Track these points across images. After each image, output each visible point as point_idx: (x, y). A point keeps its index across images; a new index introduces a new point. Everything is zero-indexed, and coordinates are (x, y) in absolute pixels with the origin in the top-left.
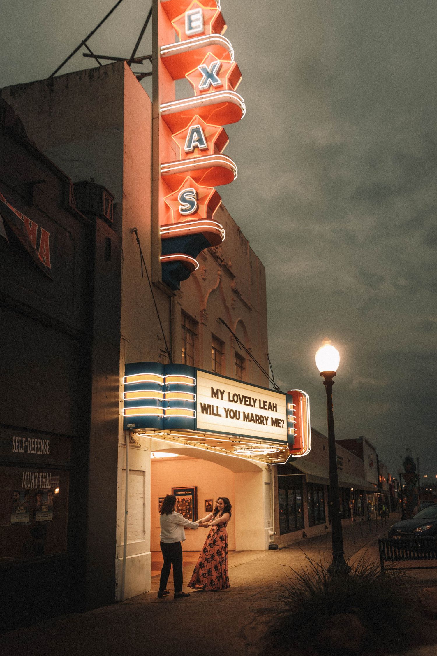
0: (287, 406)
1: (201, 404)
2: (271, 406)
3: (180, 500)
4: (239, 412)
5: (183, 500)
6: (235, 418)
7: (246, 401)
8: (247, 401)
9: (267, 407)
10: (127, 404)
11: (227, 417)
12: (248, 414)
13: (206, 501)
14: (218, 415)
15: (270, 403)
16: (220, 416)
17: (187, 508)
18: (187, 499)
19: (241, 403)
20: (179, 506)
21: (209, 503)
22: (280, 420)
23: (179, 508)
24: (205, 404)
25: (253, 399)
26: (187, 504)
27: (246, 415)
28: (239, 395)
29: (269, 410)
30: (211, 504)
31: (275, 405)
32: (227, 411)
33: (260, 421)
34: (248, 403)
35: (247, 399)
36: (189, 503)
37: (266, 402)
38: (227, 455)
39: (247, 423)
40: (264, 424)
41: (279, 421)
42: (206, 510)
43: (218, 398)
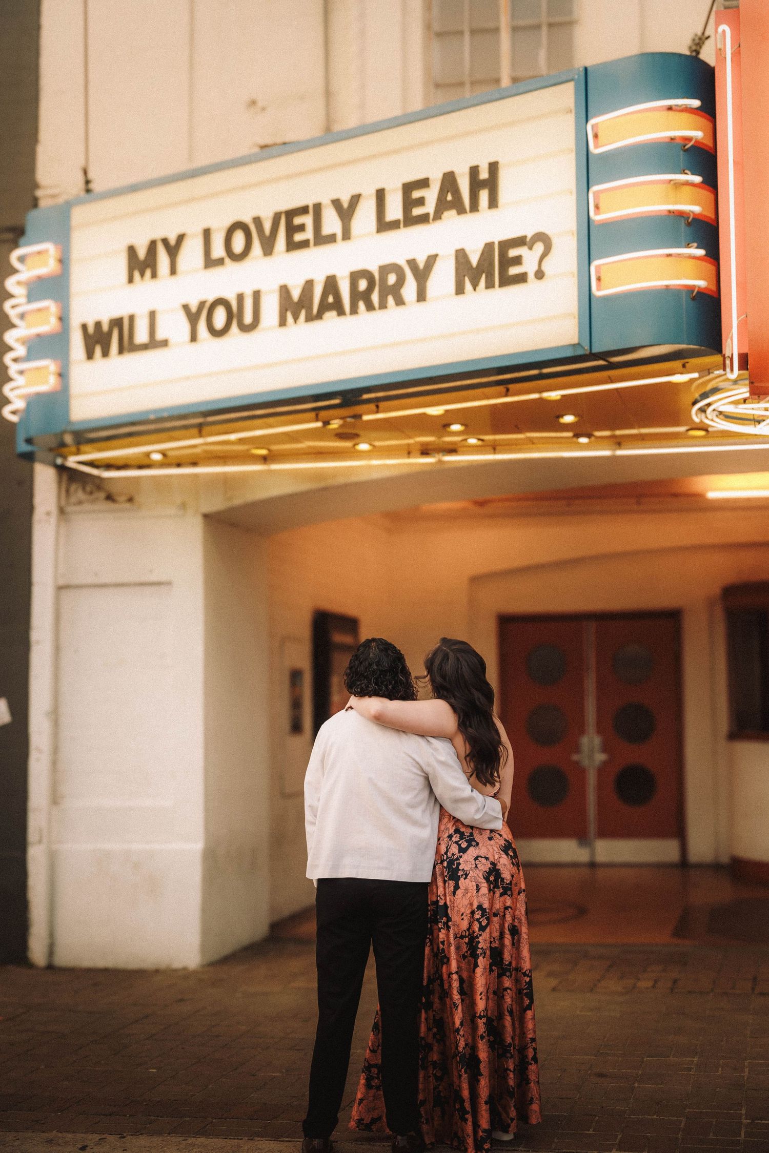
1: (84, 327)
2: (456, 192)
4: (257, 295)
6: (234, 327)
7: (292, 229)
8: (302, 228)
9: (430, 207)
11: (194, 338)
12: (308, 285)
14: (154, 343)
15: (448, 177)
19: (270, 251)
22: (520, 242)
24: (98, 325)
25: (336, 203)
27: (296, 294)
28: (258, 221)
29: (439, 218)
31: (484, 175)
32: (194, 314)
33: (375, 295)
34: (305, 235)
35: (298, 221)
37: (425, 184)
39: (296, 330)
40: (400, 302)
41: (513, 253)
43: (154, 275)
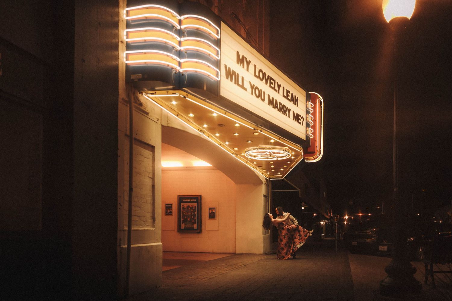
0: (306, 105)
1: (226, 66)
2: (293, 99)
3: (186, 207)
4: (264, 92)
5: (188, 207)
6: (260, 98)
8: (272, 83)
9: (290, 98)
10: (129, 47)
11: (252, 93)
12: (273, 99)
13: (210, 209)
15: (292, 94)
16: (245, 89)
17: (192, 214)
18: (192, 206)
19: (266, 83)
20: (184, 212)
21: (212, 211)
22: (300, 116)
23: (185, 214)
24: (230, 69)
25: (278, 83)
26: (192, 211)
27: (271, 99)
28: (265, 73)
29: (291, 102)
30: (214, 211)
31: (296, 99)
32: (252, 87)
33: (283, 110)
34: (273, 86)
35: (272, 81)
36: (193, 210)
37: (289, 92)
38: (236, 158)
39: (270, 108)
40: (286, 115)
42: (209, 217)
43: (243, 67)
